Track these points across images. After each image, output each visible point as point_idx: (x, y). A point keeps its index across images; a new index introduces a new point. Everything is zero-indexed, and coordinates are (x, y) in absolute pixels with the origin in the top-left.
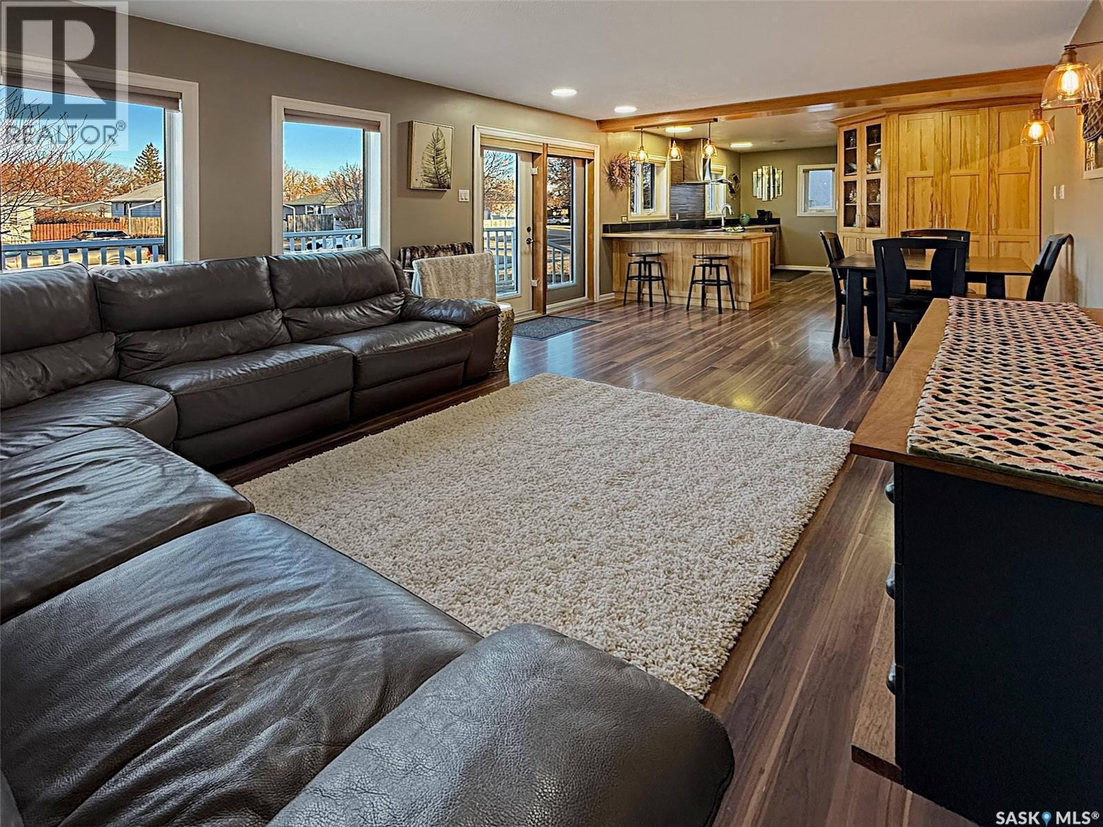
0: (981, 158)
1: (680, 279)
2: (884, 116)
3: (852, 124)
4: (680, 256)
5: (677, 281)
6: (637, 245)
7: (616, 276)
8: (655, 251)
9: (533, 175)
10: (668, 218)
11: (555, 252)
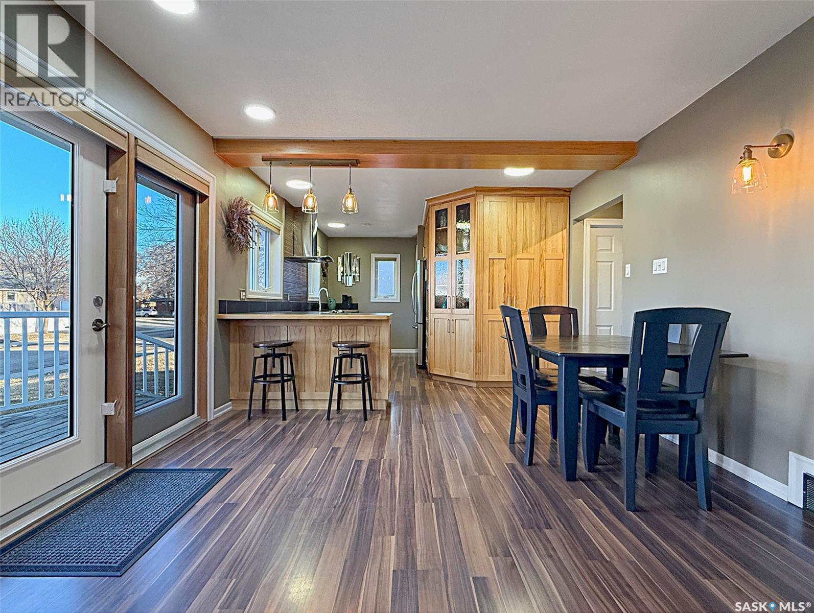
0: (535, 244)
1: (313, 375)
2: (473, 196)
3: (443, 203)
4: (313, 345)
5: (310, 379)
6: (262, 330)
7: (234, 377)
8: (284, 339)
9: (107, 194)
10: (282, 298)
11: (146, 345)
